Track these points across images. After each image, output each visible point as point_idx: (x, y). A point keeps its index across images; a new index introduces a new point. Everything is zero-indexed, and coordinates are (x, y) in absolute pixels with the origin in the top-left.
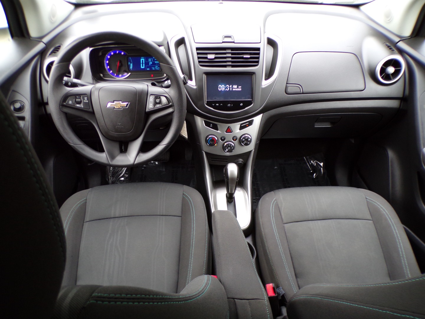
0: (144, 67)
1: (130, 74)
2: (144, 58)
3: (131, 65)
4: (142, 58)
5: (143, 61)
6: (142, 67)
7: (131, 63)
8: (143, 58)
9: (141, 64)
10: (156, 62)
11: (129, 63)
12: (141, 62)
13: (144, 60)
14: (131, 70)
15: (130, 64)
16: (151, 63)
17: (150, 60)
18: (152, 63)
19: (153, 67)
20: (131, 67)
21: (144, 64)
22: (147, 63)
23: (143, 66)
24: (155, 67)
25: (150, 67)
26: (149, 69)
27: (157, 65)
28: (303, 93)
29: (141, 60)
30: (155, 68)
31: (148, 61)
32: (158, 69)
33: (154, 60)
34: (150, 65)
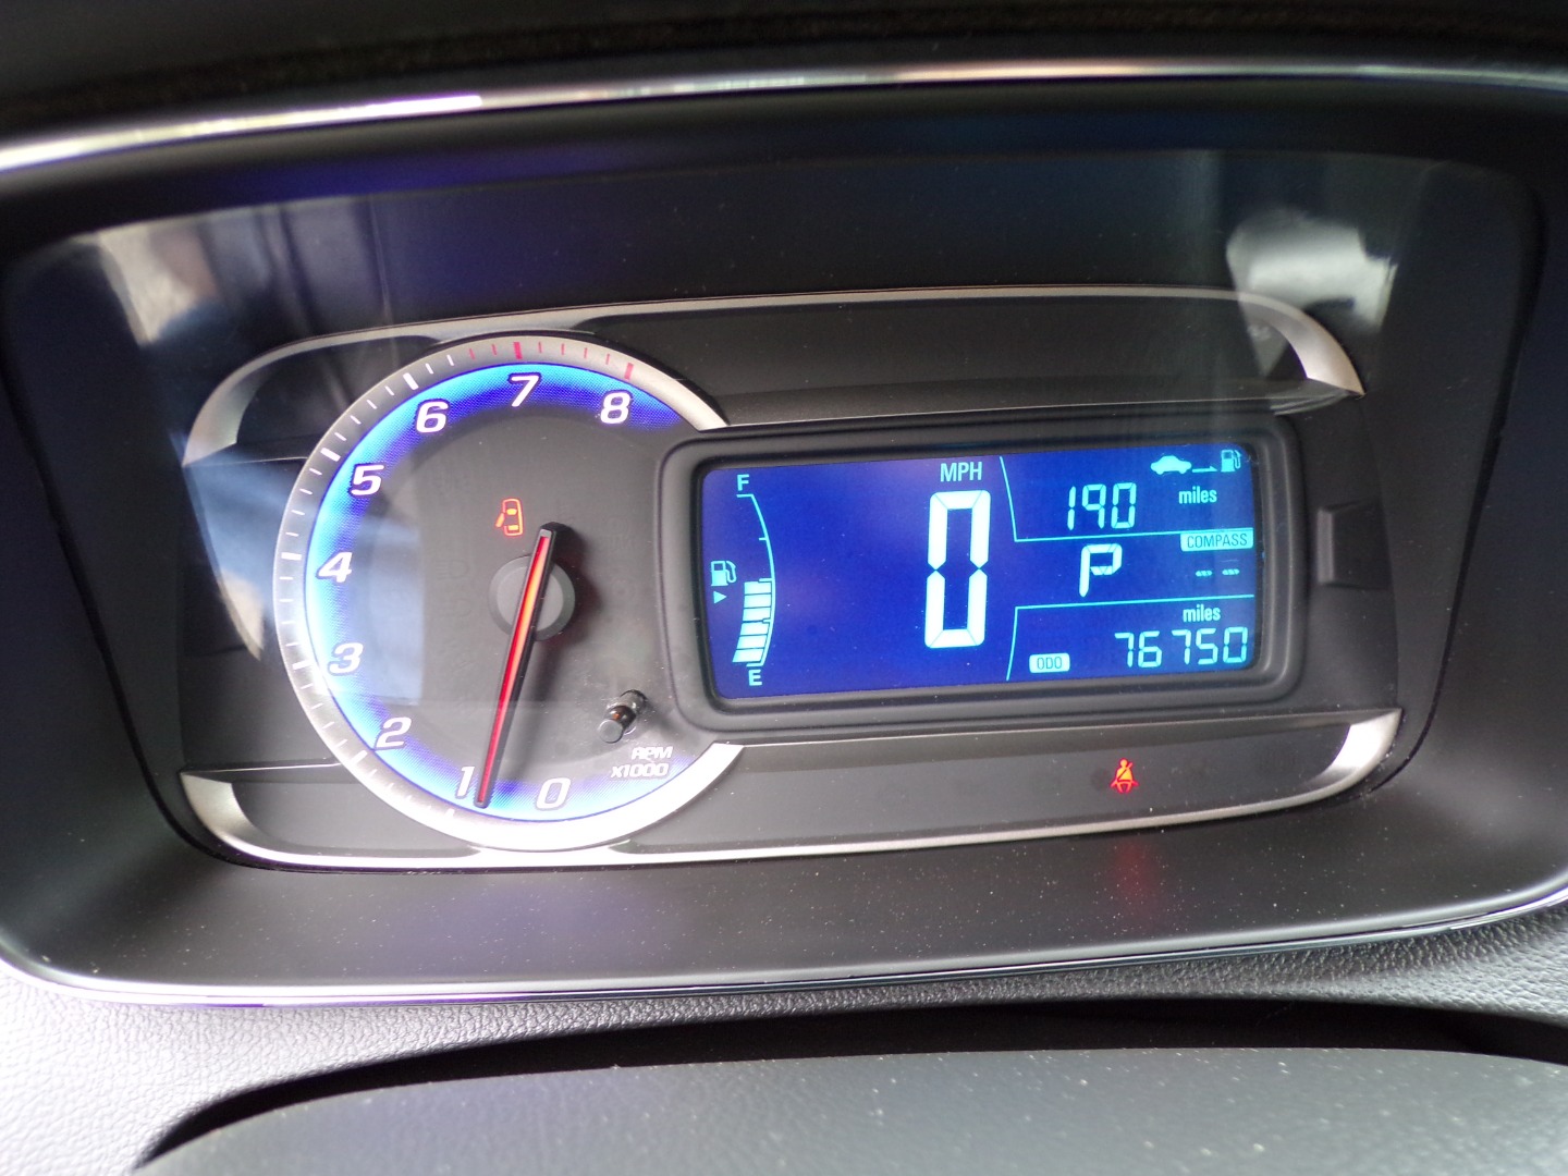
0: (973, 634)
2: (990, 483)
3: (761, 599)
4: (951, 470)
5: (960, 521)
6: (937, 635)
7: (752, 567)
8: (965, 484)
9: (936, 587)
10: (1191, 541)
11: (720, 578)
12: (937, 553)
13: (979, 504)
14: (754, 679)
15: (735, 593)
16: (1099, 560)
17: (1091, 497)
18: (1117, 552)
19: (1137, 620)
20: (753, 646)
21: (978, 586)
22: (1028, 570)
23: (956, 615)
24: (1167, 618)
25: (1089, 632)
26: (1061, 662)
27: (1212, 586)
29: (940, 507)
30: (1172, 647)
31: (1066, 531)
32: (1235, 651)
33: (1159, 501)
34: (1084, 589)
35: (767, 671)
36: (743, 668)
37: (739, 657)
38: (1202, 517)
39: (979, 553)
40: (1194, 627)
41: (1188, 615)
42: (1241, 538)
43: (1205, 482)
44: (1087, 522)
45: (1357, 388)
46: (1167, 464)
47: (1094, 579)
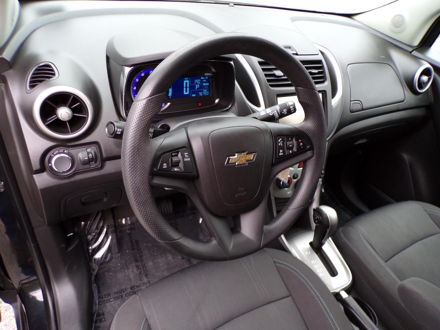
0: (188, 93)
1: (169, 104)
2: (189, 80)
3: (171, 90)
4: (185, 79)
5: (186, 83)
6: (185, 93)
8: (187, 80)
9: (185, 89)
10: (204, 84)
12: (185, 86)
13: (188, 81)
14: (170, 97)
15: (169, 90)
16: (197, 86)
17: (197, 81)
18: (199, 85)
21: (188, 89)
22: (192, 87)
23: (186, 91)
24: (202, 91)
25: (196, 93)
26: (194, 95)
27: (205, 88)
28: (363, 110)
29: (185, 82)
30: (203, 93)
31: (194, 84)
32: (208, 94)
33: (202, 81)
34: (196, 89)
35: (171, 97)
36: (169, 96)
37: (169, 95)
38: (205, 82)
39: (188, 86)
40: (205, 92)
41: (204, 91)
42: (208, 84)
43: (205, 79)
44: (196, 83)
45: (216, 72)
46: (202, 78)
47: (197, 88)
